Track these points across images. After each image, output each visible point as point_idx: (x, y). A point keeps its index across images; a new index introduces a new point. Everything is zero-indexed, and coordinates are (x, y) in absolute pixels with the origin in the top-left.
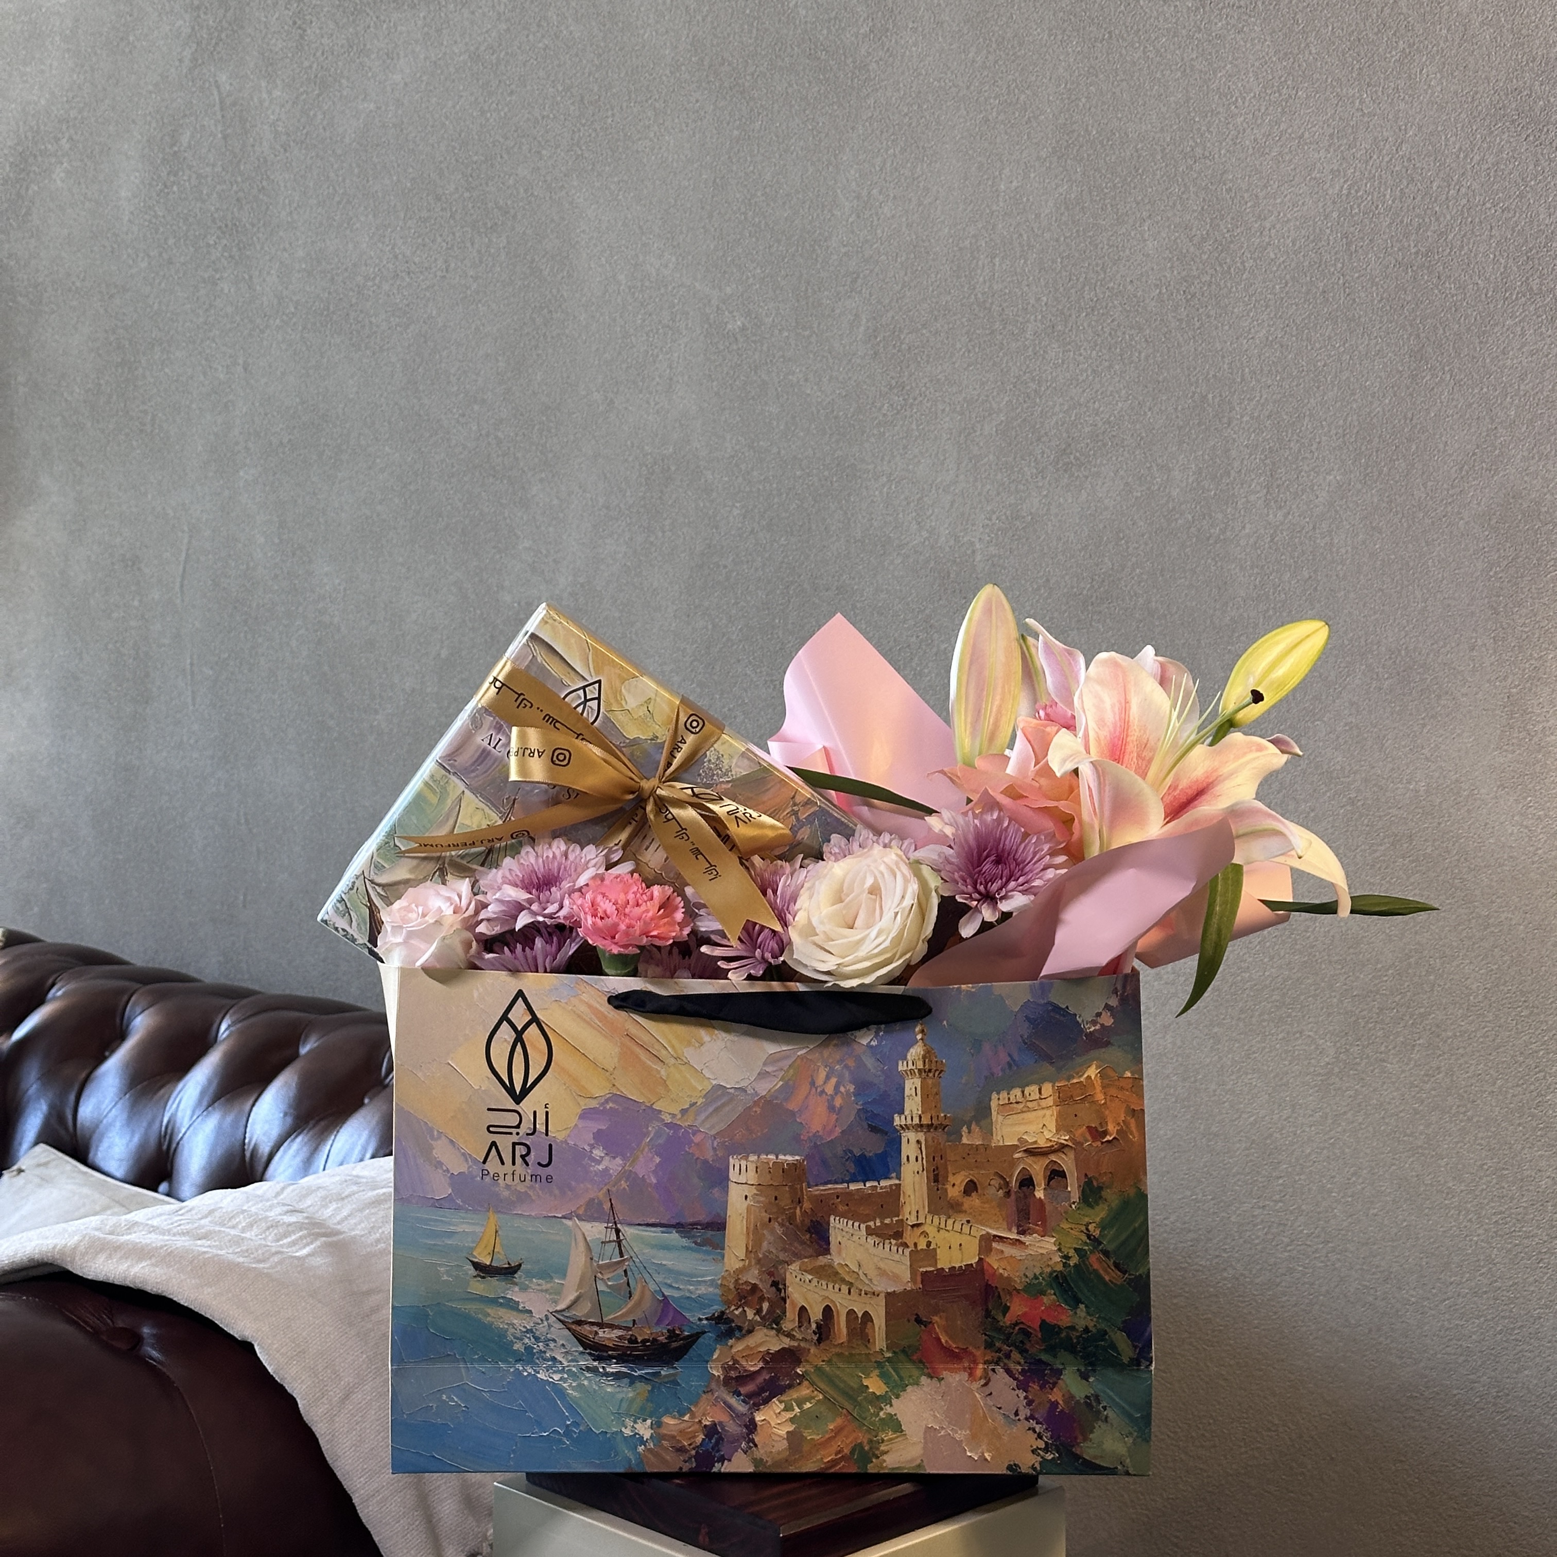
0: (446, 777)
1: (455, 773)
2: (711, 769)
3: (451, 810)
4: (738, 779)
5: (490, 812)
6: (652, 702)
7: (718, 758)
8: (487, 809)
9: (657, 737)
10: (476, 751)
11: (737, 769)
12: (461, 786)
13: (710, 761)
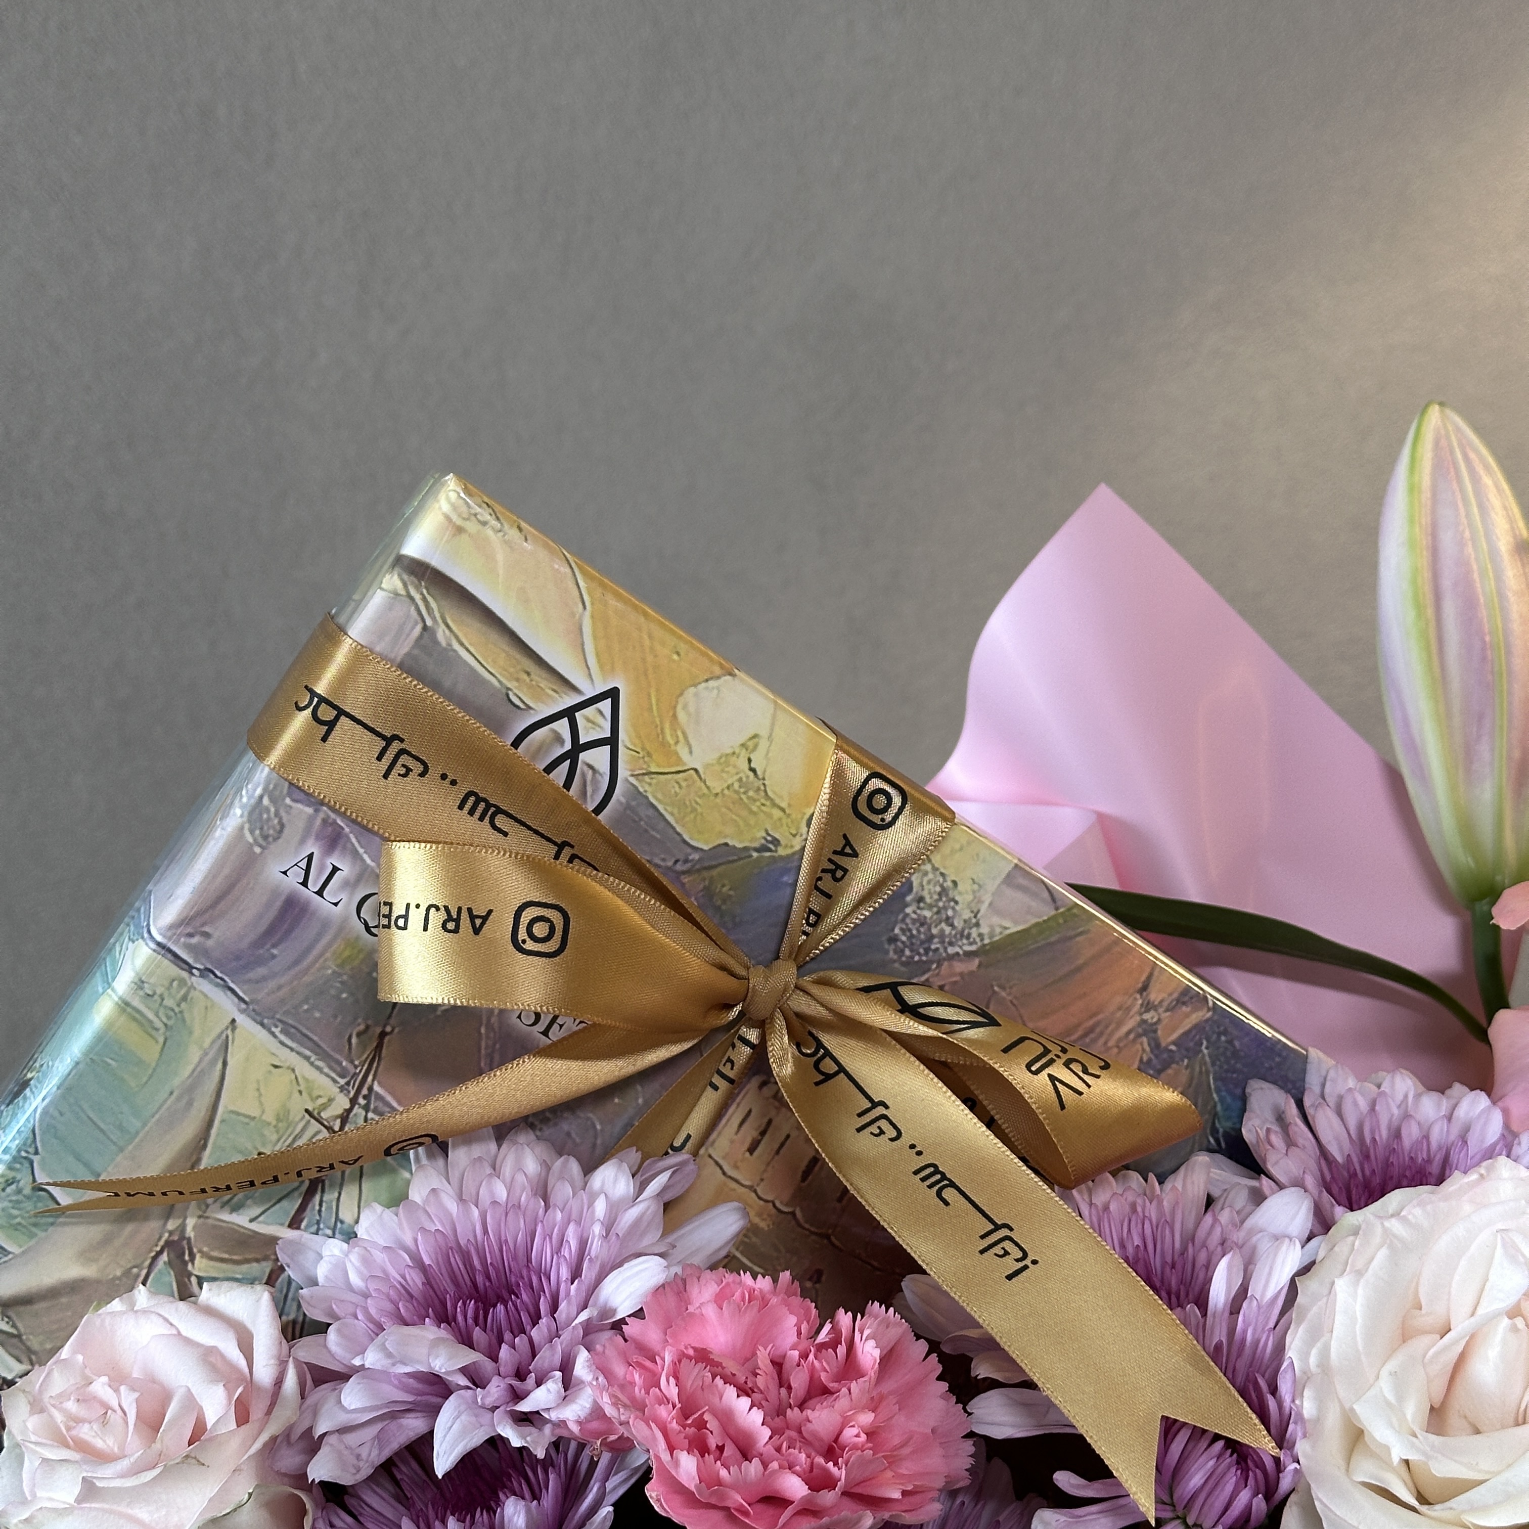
0: (182, 982)
1: (206, 972)
2: (922, 922)
3: (198, 1077)
4: (996, 947)
5: (312, 1073)
6: (763, 744)
7: (944, 892)
8: (304, 1069)
9: (776, 842)
10: (268, 905)
11: (996, 920)
12: (227, 1006)
13: (921, 899)
